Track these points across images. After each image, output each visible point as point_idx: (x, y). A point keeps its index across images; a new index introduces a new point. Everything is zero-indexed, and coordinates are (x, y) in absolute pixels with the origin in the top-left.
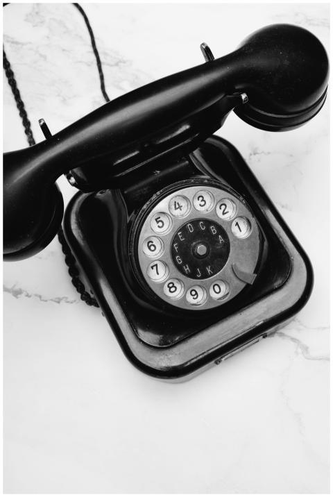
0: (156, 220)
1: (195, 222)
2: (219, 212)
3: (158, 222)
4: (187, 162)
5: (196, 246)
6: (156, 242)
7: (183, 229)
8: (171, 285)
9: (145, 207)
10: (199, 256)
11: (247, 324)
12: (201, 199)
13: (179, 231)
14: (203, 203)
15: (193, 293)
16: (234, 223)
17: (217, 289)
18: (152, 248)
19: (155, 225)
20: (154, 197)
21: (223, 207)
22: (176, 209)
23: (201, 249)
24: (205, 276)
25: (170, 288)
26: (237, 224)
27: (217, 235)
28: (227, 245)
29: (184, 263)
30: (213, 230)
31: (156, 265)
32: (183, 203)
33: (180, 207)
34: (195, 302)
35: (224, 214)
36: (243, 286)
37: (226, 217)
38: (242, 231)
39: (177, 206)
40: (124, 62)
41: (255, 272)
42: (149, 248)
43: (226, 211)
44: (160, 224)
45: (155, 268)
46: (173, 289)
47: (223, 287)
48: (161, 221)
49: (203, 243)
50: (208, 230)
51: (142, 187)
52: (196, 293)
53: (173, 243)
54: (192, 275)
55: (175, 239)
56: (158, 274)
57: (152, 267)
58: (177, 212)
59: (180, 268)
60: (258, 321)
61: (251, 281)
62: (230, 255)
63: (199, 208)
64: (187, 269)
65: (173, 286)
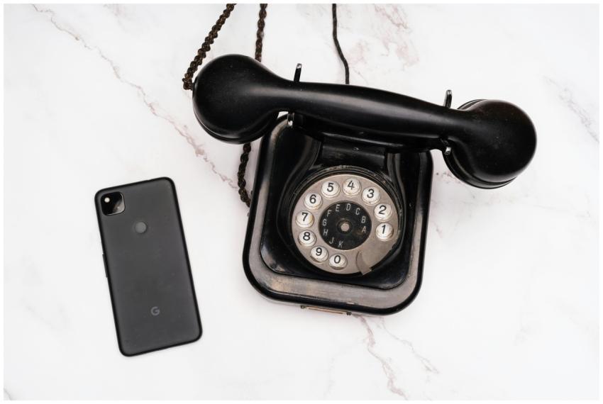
0: (329, 184)
1: (354, 205)
2: (378, 210)
3: (329, 186)
4: (383, 157)
5: (343, 222)
6: (318, 198)
7: (343, 204)
8: (307, 234)
9: (328, 169)
10: (340, 230)
12: (371, 191)
13: (338, 204)
14: (370, 195)
15: (319, 250)
16: (382, 225)
17: (337, 259)
18: (313, 201)
19: (325, 186)
20: (339, 167)
21: (383, 208)
22: (349, 186)
23: (345, 227)
24: (335, 246)
25: (305, 236)
26: (384, 226)
27: (363, 225)
28: (365, 237)
29: (326, 227)
30: (364, 220)
31: (307, 214)
32: (356, 186)
33: (352, 187)
34: (316, 257)
35: (380, 213)
36: (356, 271)
37: (379, 217)
38: (384, 233)
39: (351, 185)
40: (406, 28)
41: (372, 268)
42: (311, 199)
43: (382, 212)
44: (330, 189)
45: (305, 215)
46: (306, 238)
47: (342, 262)
48: (332, 187)
49: (350, 223)
50: (360, 217)
51: (338, 152)
52: (321, 252)
53: (329, 208)
54: (326, 239)
55: (332, 207)
56: (304, 220)
57: (303, 213)
58: (347, 189)
59: (321, 228)
60: (350, 300)
61: (364, 272)
62: (363, 244)
63: (365, 196)
64: (326, 232)
65: (308, 236)
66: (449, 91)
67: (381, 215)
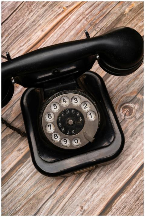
0: (54, 105)
1: (70, 109)
2: (83, 107)
3: (54, 106)
4: (75, 82)
5: (68, 120)
6: (52, 115)
7: (64, 111)
8: (55, 135)
9: (50, 98)
10: (69, 125)
11: (88, 160)
12: (76, 99)
13: (62, 112)
14: (76, 102)
15: (65, 141)
17: (76, 141)
18: (50, 117)
19: (53, 108)
20: (55, 95)
21: (85, 105)
22: (63, 102)
23: (71, 122)
24: (71, 134)
25: (55, 136)
26: (90, 114)
27: (79, 117)
28: (83, 122)
29: (62, 127)
30: (78, 114)
31: (50, 125)
32: (67, 100)
33: (65, 101)
34: (65, 145)
35: (85, 108)
36: (88, 142)
38: (92, 117)
39: (64, 101)
41: (94, 137)
42: (49, 117)
43: (86, 107)
44: (55, 107)
45: (50, 126)
46: (56, 137)
47: (79, 141)
48: (56, 106)
49: (72, 119)
50: (76, 114)
51: (52, 90)
52: (66, 141)
53: (59, 116)
54: (65, 133)
55: (60, 115)
56: (50, 129)
57: (48, 126)
58: (63, 104)
59: (60, 128)
60: (93, 159)
61: (91, 141)
62: (84, 127)
63: (74, 103)
64: (63, 129)
65: (56, 136)
66: (85, 30)
67: (86, 109)
